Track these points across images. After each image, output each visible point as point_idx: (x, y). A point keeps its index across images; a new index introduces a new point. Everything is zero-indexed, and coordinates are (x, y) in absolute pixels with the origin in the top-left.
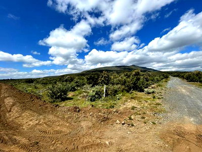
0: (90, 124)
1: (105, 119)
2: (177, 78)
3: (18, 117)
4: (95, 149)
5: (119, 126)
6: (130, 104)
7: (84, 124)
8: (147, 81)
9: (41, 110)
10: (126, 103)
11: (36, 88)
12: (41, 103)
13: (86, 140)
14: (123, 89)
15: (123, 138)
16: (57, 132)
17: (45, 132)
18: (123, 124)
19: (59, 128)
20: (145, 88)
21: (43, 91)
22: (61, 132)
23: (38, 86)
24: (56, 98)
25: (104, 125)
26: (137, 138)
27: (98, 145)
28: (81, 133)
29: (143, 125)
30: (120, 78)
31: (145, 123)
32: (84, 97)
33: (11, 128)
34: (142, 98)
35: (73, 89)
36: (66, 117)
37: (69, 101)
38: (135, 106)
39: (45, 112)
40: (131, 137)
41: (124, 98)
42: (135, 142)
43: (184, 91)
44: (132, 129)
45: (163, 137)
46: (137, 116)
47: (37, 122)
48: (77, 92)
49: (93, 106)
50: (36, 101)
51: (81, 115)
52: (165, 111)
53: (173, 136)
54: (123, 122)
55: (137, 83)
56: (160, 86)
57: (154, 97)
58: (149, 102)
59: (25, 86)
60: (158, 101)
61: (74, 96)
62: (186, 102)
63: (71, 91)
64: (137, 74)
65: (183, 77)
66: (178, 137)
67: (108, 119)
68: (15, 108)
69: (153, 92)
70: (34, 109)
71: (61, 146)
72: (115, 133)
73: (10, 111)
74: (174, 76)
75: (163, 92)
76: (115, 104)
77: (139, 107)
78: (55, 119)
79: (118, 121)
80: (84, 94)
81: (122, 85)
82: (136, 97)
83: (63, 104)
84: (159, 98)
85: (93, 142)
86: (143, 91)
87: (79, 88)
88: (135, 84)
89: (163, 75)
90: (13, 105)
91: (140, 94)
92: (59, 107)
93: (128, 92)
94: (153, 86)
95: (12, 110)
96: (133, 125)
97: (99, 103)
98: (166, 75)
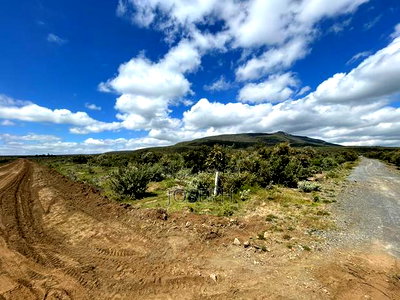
0: (185, 243)
1: (214, 236)
2: (377, 161)
3: (62, 223)
4: (190, 286)
5: (238, 249)
6: (264, 210)
7: (173, 242)
8: (305, 165)
9: (100, 213)
10: (258, 208)
11: (91, 172)
12: (100, 200)
13: (175, 270)
14: (254, 181)
15: (244, 271)
16: (127, 253)
17: (106, 251)
18: (246, 246)
19: (129, 245)
20: (301, 179)
21: (103, 179)
22: (133, 253)
23: (95, 168)
24: (126, 192)
25: (211, 246)
26: (269, 273)
27: (195, 279)
28: (167, 258)
29: (285, 250)
30: (248, 159)
31: (290, 247)
32: (179, 192)
33: (51, 241)
34: (290, 200)
35: (158, 178)
36: (142, 227)
37: (149, 198)
38: (274, 214)
39: (107, 217)
40: (258, 271)
41: (254, 198)
42: (263, 279)
43: (384, 188)
44: (262, 256)
45: (320, 275)
46: (275, 233)
47: (93, 233)
48: (164, 183)
49: (192, 210)
50: (92, 196)
51: (170, 226)
52: (334, 229)
53: (341, 275)
54: (246, 243)
55: (283, 169)
56: (332, 176)
57: (316, 200)
58: (305, 208)
59: (73, 168)
60: (322, 207)
61: (158, 189)
62: (385, 212)
63: (153, 180)
64: (284, 151)
65: (388, 160)
66: (351, 276)
67: (218, 235)
68: (57, 208)
69: (316, 189)
70: (88, 210)
71: (132, 276)
72: (229, 261)
73: (48, 212)
74: (371, 157)
75: (338, 189)
76: (236, 209)
77: (280, 216)
78: (124, 229)
79: (237, 241)
80: (179, 187)
81: (252, 172)
82: (278, 197)
83: (139, 205)
84: (326, 202)
85: (188, 273)
86: (294, 185)
87: (169, 176)
88: (278, 171)
89: (345, 154)
90: (53, 202)
91: (286, 192)
92: (131, 209)
93: (263, 186)
94: (318, 176)
95: (51, 211)
96: (264, 250)
97: (205, 206)
98: (350, 155)
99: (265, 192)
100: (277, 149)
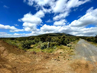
0: (40, 60)
1: (47, 58)
2: (83, 40)
3: (7, 56)
4: (41, 70)
5: (53, 61)
6: (59, 51)
7: (37, 59)
8: (69, 40)
9: (18, 53)
10: (58, 50)
11: (16, 42)
12: (18, 49)
13: (38, 67)
14: (57, 44)
15: (54, 66)
16: (25, 63)
17: (19, 63)
18: (55, 60)
19: (26, 61)
20: (68, 44)
21: (19, 44)
22: (27, 63)
23: (17, 41)
24: (25, 47)
25: (47, 60)
26: (60, 66)
27: (43, 68)
28: (36, 64)
29: (64, 60)
30: (56, 39)
31: (65, 59)
32: (39, 47)
33: (3, 61)
34: (65, 48)
35: (34, 44)
36: (29, 56)
37: (31, 49)
38: (62, 52)
39: (20, 54)
40: (57, 65)
41: (57, 48)
42: (59, 67)
43: (85, 46)
44: (59, 62)
45: (71, 66)
46: (62, 56)
47: (16, 58)
48: (35, 45)
49: (42, 51)
50: (15, 48)
51: (37, 55)
52: (74, 55)
54: (55, 59)
55: (64, 41)
56: (74, 43)
57: (71, 48)
58: (68, 50)
59: (10, 41)
60: (72, 50)
62: (85, 51)
63: (32, 44)
64: (64, 37)
65: (85, 39)
66: (78, 66)
67: (48, 57)
68: (5, 52)
69: (71, 46)
70: (14, 52)
71: (26, 69)
72: (51, 64)
73: (3, 53)
74: (82, 39)
75: (75, 46)
76: (53, 51)
77: (63, 52)
78: (24, 57)
79: (53, 59)
80: (39, 46)
81: (57, 42)
82: (63, 48)
83: (28, 50)
84: (73, 49)
85: (41, 67)
86: (66, 45)
87: (36, 43)
88: (62, 42)
89: (77, 38)
90: (4, 50)
91: (64, 47)
92: (26, 52)
93: (59, 45)
94: (71, 43)
95: (4, 53)
96: (59, 60)
97: (45, 50)
98: (78, 38)
99: (60, 47)
100: (62, 37)
